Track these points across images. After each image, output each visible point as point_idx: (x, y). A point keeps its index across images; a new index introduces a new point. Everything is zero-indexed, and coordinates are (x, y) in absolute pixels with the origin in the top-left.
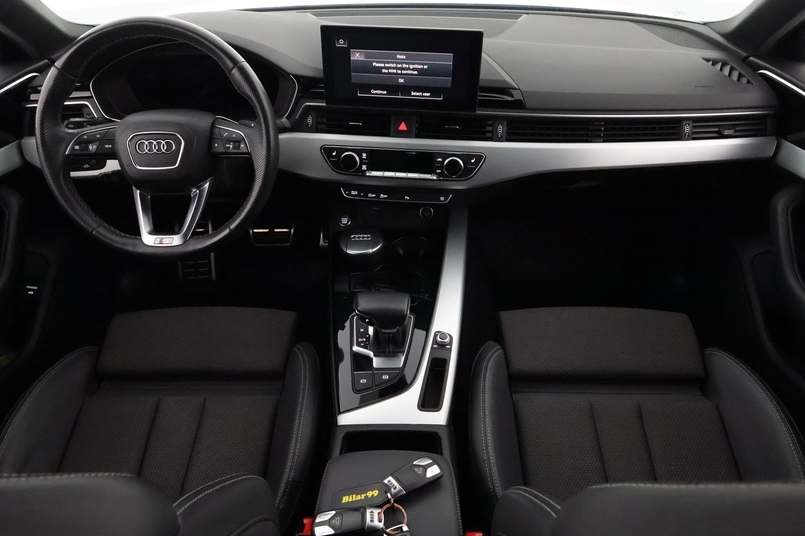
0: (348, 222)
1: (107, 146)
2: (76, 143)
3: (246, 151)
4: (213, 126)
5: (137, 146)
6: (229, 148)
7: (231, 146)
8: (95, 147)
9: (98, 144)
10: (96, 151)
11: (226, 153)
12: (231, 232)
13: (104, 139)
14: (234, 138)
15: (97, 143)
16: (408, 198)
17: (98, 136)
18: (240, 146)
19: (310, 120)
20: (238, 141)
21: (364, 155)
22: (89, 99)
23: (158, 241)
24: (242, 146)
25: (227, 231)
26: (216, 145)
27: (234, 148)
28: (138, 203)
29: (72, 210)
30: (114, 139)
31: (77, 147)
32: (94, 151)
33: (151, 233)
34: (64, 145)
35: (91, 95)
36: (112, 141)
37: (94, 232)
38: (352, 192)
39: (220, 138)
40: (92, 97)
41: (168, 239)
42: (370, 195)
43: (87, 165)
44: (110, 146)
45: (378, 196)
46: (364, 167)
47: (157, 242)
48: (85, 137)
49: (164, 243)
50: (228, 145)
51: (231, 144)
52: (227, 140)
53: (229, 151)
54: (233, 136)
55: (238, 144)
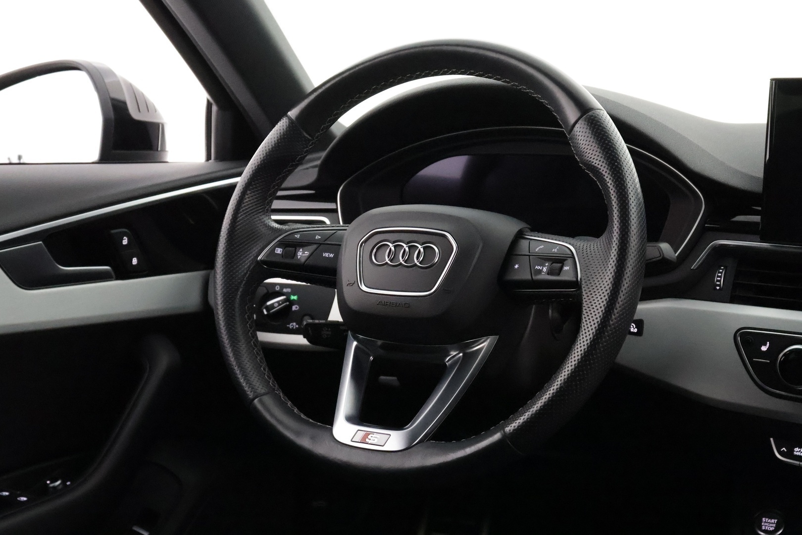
0: (776, 530)
1: (326, 255)
2: (281, 244)
3: (572, 277)
4: (520, 235)
5: (375, 250)
6: (540, 272)
7: (545, 269)
8: (307, 253)
9: (312, 251)
10: (305, 262)
11: (533, 282)
12: (505, 437)
13: (326, 242)
14: (554, 254)
15: (315, 247)
17: (318, 237)
18: (561, 268)
19: (720, 278)
20: (559, 261)
22: (331, 214)
23: (360, 435)
24: (566, 268)
25: (497, 436)
26: (517, 266)
27: (550, 273)
28: (347, 365)
29: (235, 359)
30: (340, 245)
31: (279, 251)
32: (303, 260)
33: (351, 419)
34: (261, 245)
35: (335, 207)
36: (336, 247)
37: (256, 401)
38: (797, 449)
39: (528, 254)
40: (336, 211)
41: (378, 436)
43: (294, 324)
44: (332, 255)
47: (357, 438)
48: (297, 236)
49: (370, 442)
50: (539, 268)
51: (547, 264)
52: (540, 258)
53: (540, 277)
54: (554, 250)
55: (559, 265)
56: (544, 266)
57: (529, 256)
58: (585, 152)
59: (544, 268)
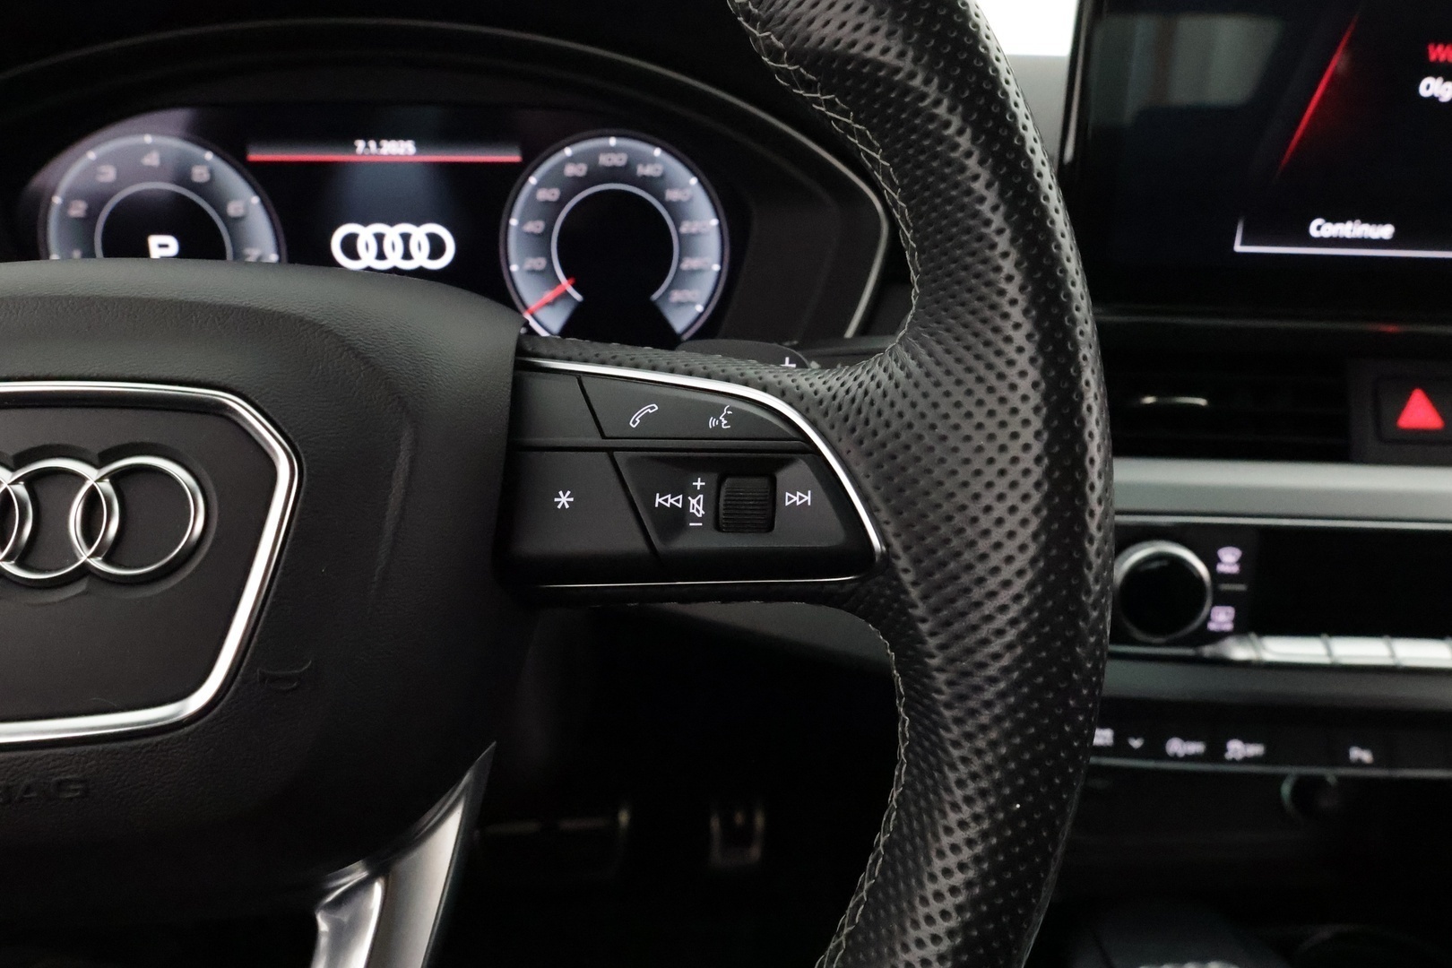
3: (831, 534)
6: (679, 518)
7: (697, 506)
11: (657, 564)
14: (718, 434)
16: (1366, 756)
18: (773, 498)
21: (1229, 559)
24: (796, 498)
26: (564, 500)
27: (717, 520)
39: (595, 440)
42: (1176, 746)
45: (1216, 752)
46: (1222, 618)
50: (669, 501)
51: (699, 484)
52: (658, 459)
53: (683, 543)
54: (712, 422)
55: (757, 484)
56: (689, 492)
57: (610, 451)
58: (804, 20)
59: (693, 502)
